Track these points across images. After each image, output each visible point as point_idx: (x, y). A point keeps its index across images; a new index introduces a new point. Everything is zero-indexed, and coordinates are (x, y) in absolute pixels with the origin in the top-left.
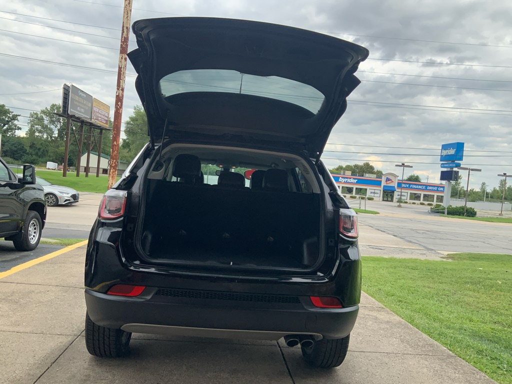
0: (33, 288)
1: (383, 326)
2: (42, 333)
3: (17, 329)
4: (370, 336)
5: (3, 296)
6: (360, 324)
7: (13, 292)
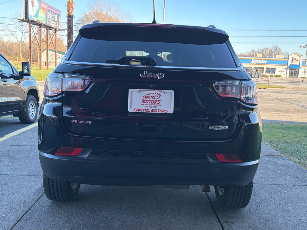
0: (22, 148)
1: (279, 168)
2: (34, 175)
3: (17, 173)
4: (269, 174)
5: (3, 153)
6: (262, 167)
7: (9, 151)
